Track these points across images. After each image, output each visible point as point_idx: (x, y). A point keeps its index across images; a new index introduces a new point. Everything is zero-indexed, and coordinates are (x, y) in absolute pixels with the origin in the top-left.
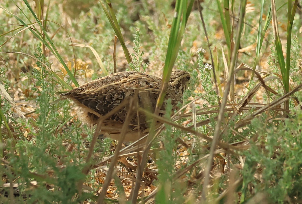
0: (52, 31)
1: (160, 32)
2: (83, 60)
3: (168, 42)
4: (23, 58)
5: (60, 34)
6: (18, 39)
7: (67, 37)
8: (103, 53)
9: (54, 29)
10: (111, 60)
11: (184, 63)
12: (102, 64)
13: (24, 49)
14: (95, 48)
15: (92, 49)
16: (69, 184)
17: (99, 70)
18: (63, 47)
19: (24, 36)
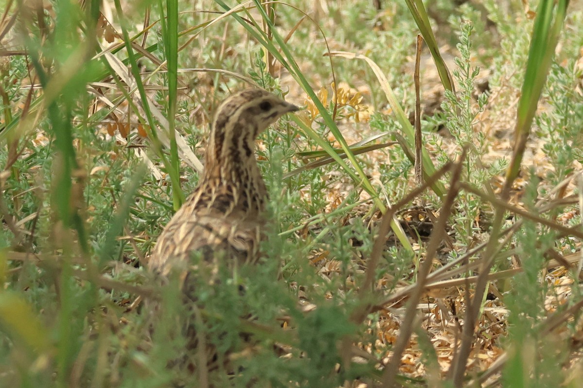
0: (286, 25)
1: (512, 27)
2: (352, 86)
3: (528, 47)
4: (226, 81)
5: (305, 31)
6: (216, 40)
7: (318, 37)
8: (392, 69)
9: (291, 22)
10: (410, 85)
11: (562, 92)
12: (391, 94)
13: (229, 61)
14: (376, 60)
15: (371, 63)
16: (323, 345)
17: (384, 106)
18: (310, 58)
19: (228, 35)
